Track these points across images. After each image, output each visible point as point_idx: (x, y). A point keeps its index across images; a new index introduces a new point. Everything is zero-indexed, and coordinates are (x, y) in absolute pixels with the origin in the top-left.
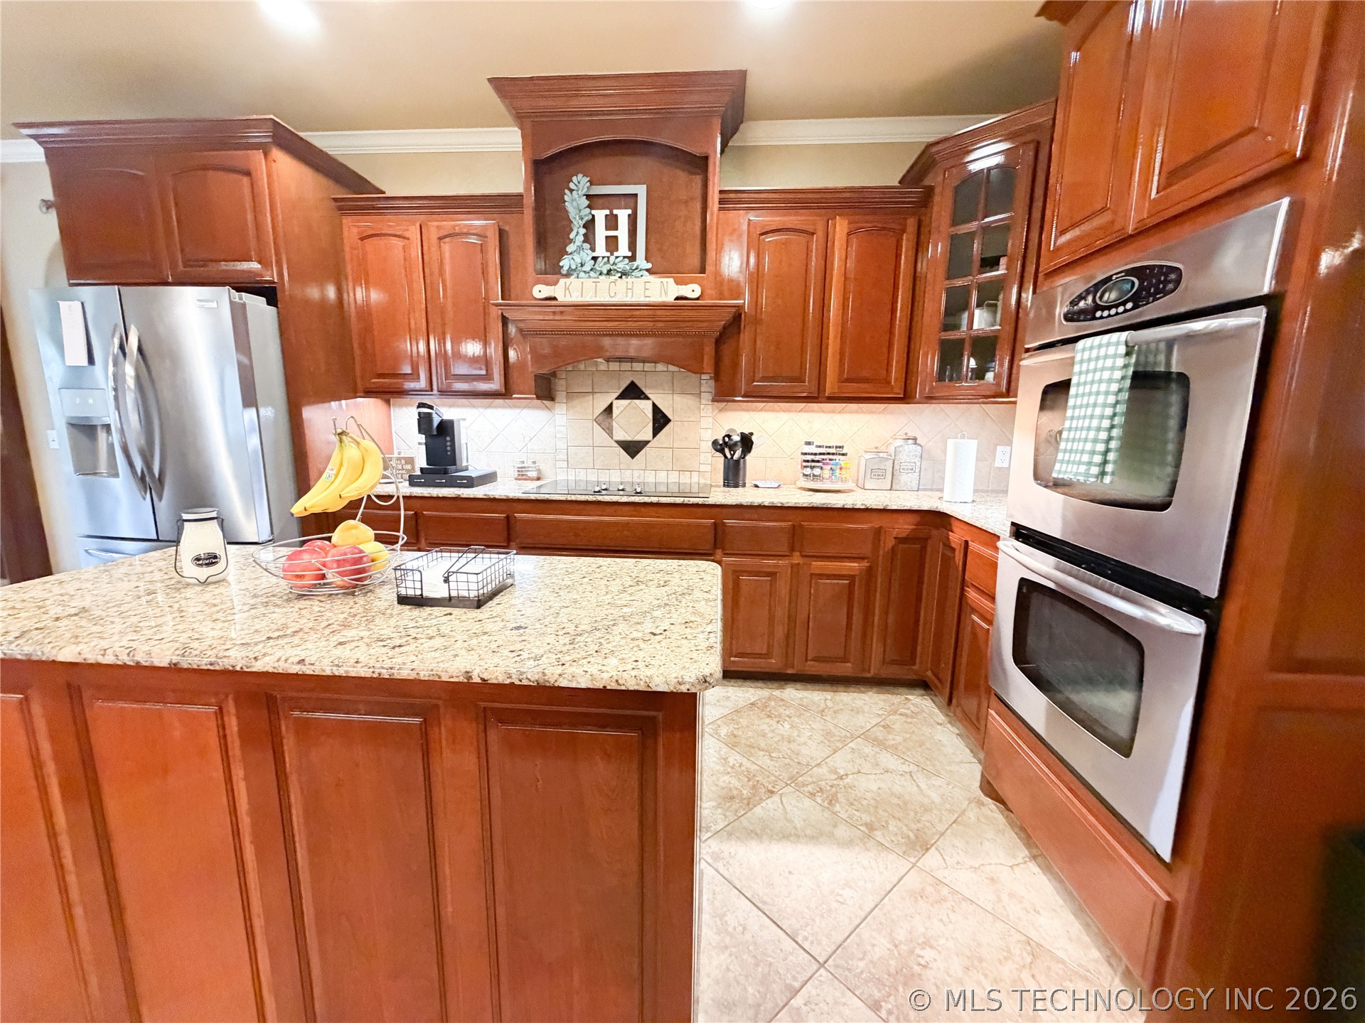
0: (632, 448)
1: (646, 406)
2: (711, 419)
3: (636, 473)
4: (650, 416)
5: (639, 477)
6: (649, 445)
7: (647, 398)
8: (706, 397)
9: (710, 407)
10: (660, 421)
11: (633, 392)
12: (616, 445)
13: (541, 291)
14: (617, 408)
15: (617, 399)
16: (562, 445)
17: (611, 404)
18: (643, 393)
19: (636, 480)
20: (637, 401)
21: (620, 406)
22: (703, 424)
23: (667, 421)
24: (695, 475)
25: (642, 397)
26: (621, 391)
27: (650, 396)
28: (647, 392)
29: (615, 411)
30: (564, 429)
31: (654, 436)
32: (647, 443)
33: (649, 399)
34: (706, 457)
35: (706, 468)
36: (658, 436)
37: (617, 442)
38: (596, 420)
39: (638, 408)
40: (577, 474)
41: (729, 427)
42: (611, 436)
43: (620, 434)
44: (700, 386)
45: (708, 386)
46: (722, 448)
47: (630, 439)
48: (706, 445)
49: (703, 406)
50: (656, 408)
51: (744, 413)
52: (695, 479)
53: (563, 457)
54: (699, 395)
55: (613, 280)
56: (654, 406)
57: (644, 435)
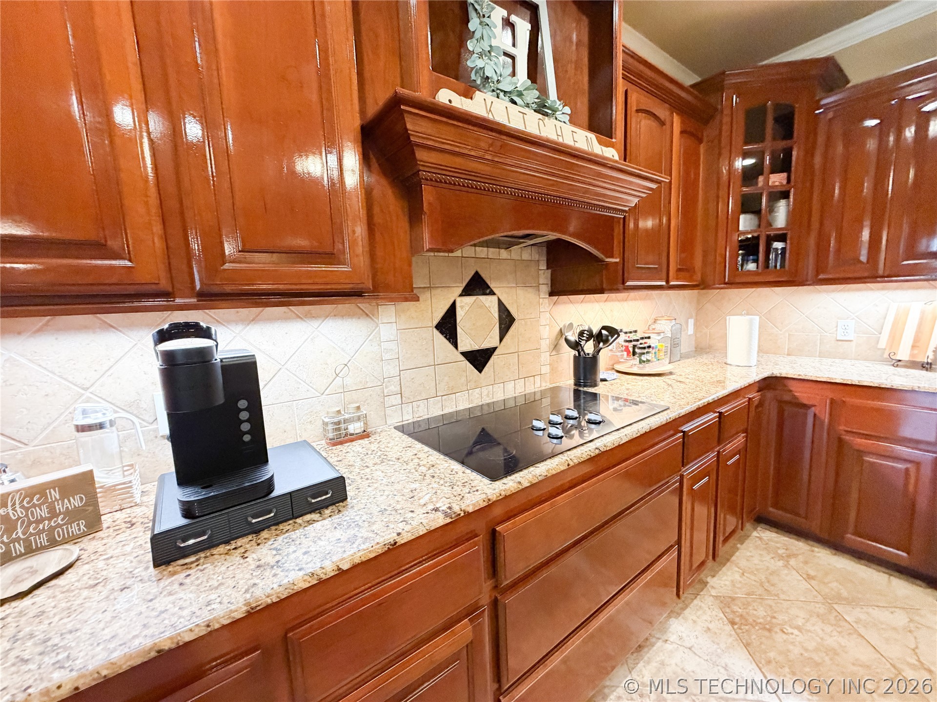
0: (479, 359)
1: (490, 303)
2: (548, 315)
3: (485, 391)
4: (496, 315)
5: (488, 395)
6: (496, 353)
7: (492, 293)
8: (545, 289)
9: (546, 301)
10: (506, 321)
11: (477, 286)
12: (463, 358)
13: (450, 98)
14: (462, 307)
15: (461, 295)
16: (391, 369)
17: (453, 307)
18: (489, 287)
19: (485, 401)
20: (482, 298)
21: (465, 305)
22: (543, 321)
23: (512, 320)
24: (538, 378)
25: (488, 291)
26: (464, 284)
27: (495, 290)
28: (492, 285)
29: (460, 314)
30: (393, 346)
31: (501, 340)
32: (495, 349)
33: (494, 294)
34: (545, 357)
35: (545, 370)
36: (504, 340)
37: (464, 354)
38: (438, 327)
39: (483, 306)
40: (415, 409)
41: (563, 322)
42: (456, 347)
43: (467, 343)
44: (538, 276)
45: (545, 276)
46: (575, 346)
47: (477, 348)
48: (545, 344)
49: (541, 300)
50: (501, 306)
51: (571, 305)
52: (538, 385)
53: (394, 388)
54: (537, 288)
55: (540, 116)
56: (500, 303)
57: (491, 341)
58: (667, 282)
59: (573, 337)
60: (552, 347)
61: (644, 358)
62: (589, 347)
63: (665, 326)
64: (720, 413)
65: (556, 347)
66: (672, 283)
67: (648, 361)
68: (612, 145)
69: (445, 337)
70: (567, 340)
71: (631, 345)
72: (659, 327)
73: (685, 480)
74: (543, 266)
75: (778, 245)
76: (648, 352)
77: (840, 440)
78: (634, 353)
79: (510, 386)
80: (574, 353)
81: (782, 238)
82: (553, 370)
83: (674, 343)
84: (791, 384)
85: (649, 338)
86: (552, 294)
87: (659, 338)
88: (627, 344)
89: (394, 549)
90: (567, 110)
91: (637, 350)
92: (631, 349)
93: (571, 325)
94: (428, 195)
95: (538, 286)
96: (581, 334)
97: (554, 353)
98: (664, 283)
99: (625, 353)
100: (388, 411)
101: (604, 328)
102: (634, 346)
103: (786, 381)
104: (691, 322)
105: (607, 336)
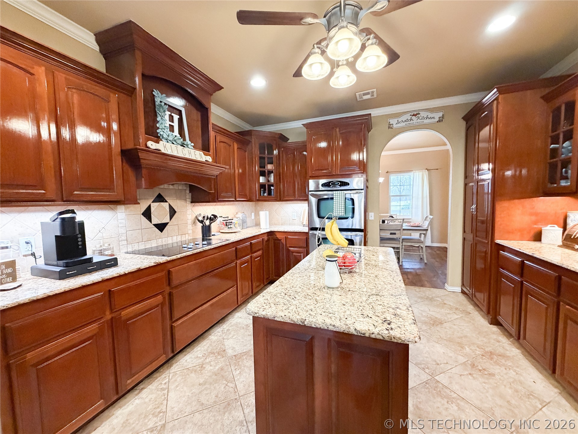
0: (161, 227)
1: (166, 205)
2: (191, 210)
3: (164, 240)
4: (168, 210)
5: (165, 242)
6: (168, 225)
7: (166, 202)
8: (189, 200)
9: (190, 205)
10: (173, 212)
11: (160, 199)
12: (154, 226)
13: (152, 145)
14: (153, 207)
15: (153, 202)
16: (123, 231)
17: (150, 206)
19: (164, 243)
20: (162, 203)
21: (155, 207)
22: (188, 213)
23: (175, 212)
24: (187, 235)
25: (164, 201)
26: (154, 198)
28: (166, 199)
29: (153, 209)
30: (123, 221)
31: (171, 219)
32: (167, 223)
33: (167, 202)
34: (190, 227)
35: (190, 232)
36: (172, 220)
37: (154, 225)
38: (143, 214)
39: (163, 207)
40: (133, 246)
41: (197, 213)
42: (151, 222)
43: (155, 220)
44: (186, 196)
45: (189, 196)
46: (202, 222)
47: (160, 223)
48: (190, 222)
49: (187, 205)
50: (170, 207)
51: (200, 207)
52: (187, 238)
53: (124, 238)
54: (186, 200)
55: (183, 147)
56: (170, 206)
57: (166, 219)
58: (235, 199)
59: (201, 218)
60: (193, 223)
61: (229, 226)
62: (207, 223)
63: (240, 215)
64: (251, 243)
65: (194, 223)
66: (237, 199)
67: (231, 228)
68: (209, 155)
69: (146, 218)
70: (198, 220)
71: (225, 222)
72: (237, 216)
73: (238, 264)
74: (188, 192)
75: (272, 188)
76: (230, 225)
77: (288, 249)
78: (226, 225)
79: (175, 238)
80: (202, 225)
81: (273, 186)
82: (193, 232)
83: (244, 222)
84: (277, 234)
85: (233, 219)
86: (192, 202)
87: (237, 219)
88: (223, 222)
89: (139, 270)
90: (193, 144)
91: (227, 224)
92: (225, 224)
93: (200, 215)
94: (144, 171)
95: (186, 199)
96: (204, 217)
97: (194, 225)
98: (234, 199)
99: (223, 225)
100: (121, 247)
101: (212, 215)
102: (226, 223)
103: (275, 233)
104: (253, 214)
105: (213, 218)
